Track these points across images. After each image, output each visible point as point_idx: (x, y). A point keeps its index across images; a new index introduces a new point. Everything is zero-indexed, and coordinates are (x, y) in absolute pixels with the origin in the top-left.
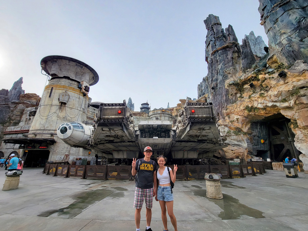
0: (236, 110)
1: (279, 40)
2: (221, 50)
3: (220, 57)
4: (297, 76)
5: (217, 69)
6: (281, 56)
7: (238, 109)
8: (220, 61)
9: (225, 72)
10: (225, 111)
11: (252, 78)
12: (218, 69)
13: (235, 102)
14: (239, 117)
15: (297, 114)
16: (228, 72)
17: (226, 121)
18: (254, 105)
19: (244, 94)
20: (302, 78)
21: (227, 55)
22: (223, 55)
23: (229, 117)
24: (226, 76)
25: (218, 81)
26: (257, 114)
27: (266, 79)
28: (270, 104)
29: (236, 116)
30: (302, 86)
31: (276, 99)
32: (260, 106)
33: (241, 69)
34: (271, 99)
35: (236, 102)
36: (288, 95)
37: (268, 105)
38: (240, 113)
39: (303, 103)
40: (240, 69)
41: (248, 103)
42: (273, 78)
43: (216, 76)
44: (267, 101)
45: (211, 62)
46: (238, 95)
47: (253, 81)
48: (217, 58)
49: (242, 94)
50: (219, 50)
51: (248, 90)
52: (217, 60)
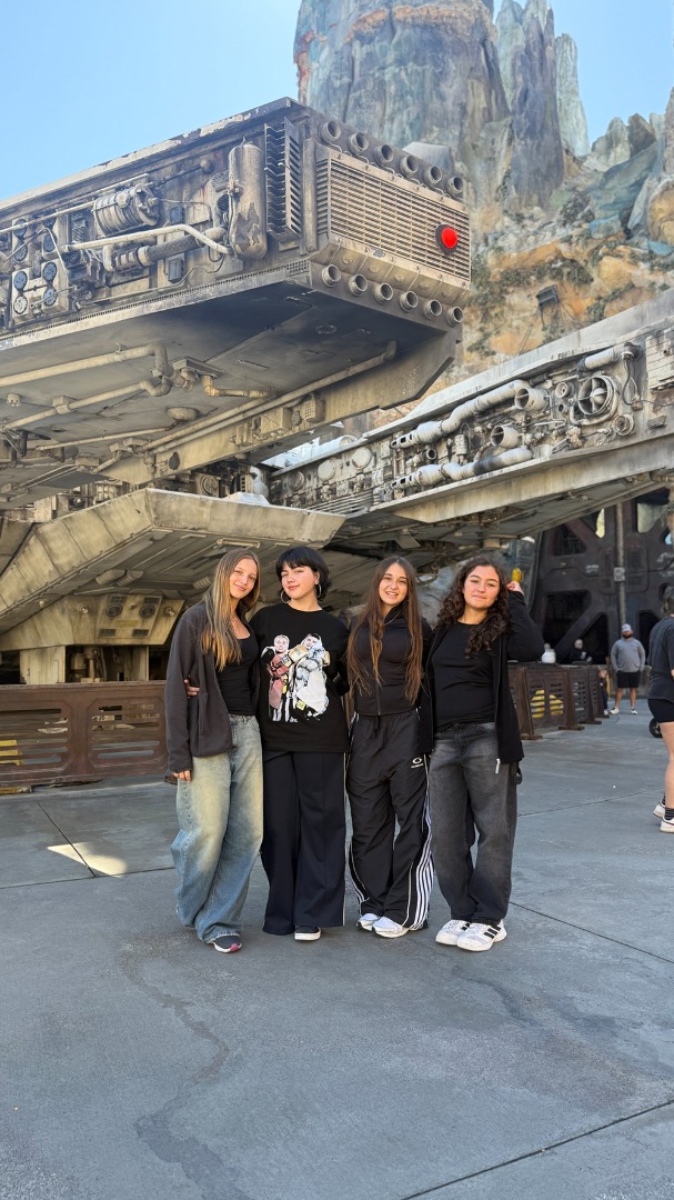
2: (414, 26)
3: (403, 74)
8: (399, 95)
11: (551, 262)
19: (499, 333)
21: (440, 77)
22: (420, 69)
27: (633, 286)
33: (494, 195)
40: (490, 192)
45: (346, 80)
47: (554, 278)
48: (383, 68)
49: (487, 336)
50: (404, 23)
51: (524, 319)
52: (382, 84)
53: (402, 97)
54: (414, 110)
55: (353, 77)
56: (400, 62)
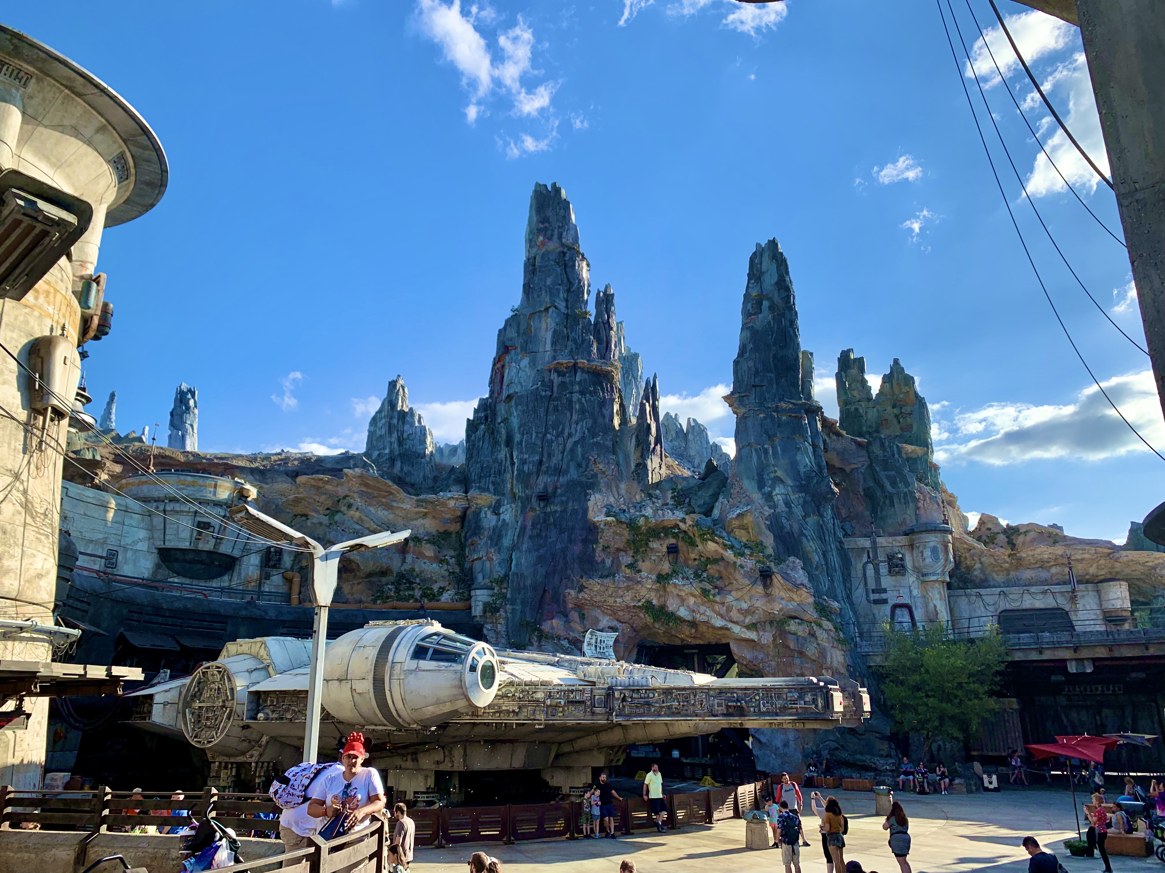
0: (611, 601)
1: (769, 489)
2: (588, 372)
3: (583, 400)
4: (789, 590)
5: (566, 434)
6: (763, 526)
7: (618, 600)
8: (583, 411)
9: (591, 463)
10: (573, 592)
11: (671, 528)
12: (570, 435)
13: (610, 574)
14: (615, 623)
15: (773, 663)
16: (601, 466)
17: (572, 624)
18: (668, 603)
19: (643, 561)
20: (795, 597)
23: (582, 617)
24: (592, 475)
25: (563, 480)
26: (673, 633)
27: (725, 561)
28: (719, 623)
29: (608, 618)
30: (794, 614)
31: (740, 618)
32: (683, 613)
34: (731, 614)
35: (614, 577)
36: (763, 620)
37: (713, 621)
38: (621, 613)
39: (788, 647)
41: (653, 594)
42: (741, 566)
43: (560, 456)
44: (714, 611)
45: (549, 393)
46: (626, 559)
47: (674, 537)
48: (572, 393)
49: (637, 561)
50: (583, 370)
51: (658, 556)
52: (570, 402)
53: (583, 413)
54: (590, 422)
55: (552, 392)
56: (582, 393)
